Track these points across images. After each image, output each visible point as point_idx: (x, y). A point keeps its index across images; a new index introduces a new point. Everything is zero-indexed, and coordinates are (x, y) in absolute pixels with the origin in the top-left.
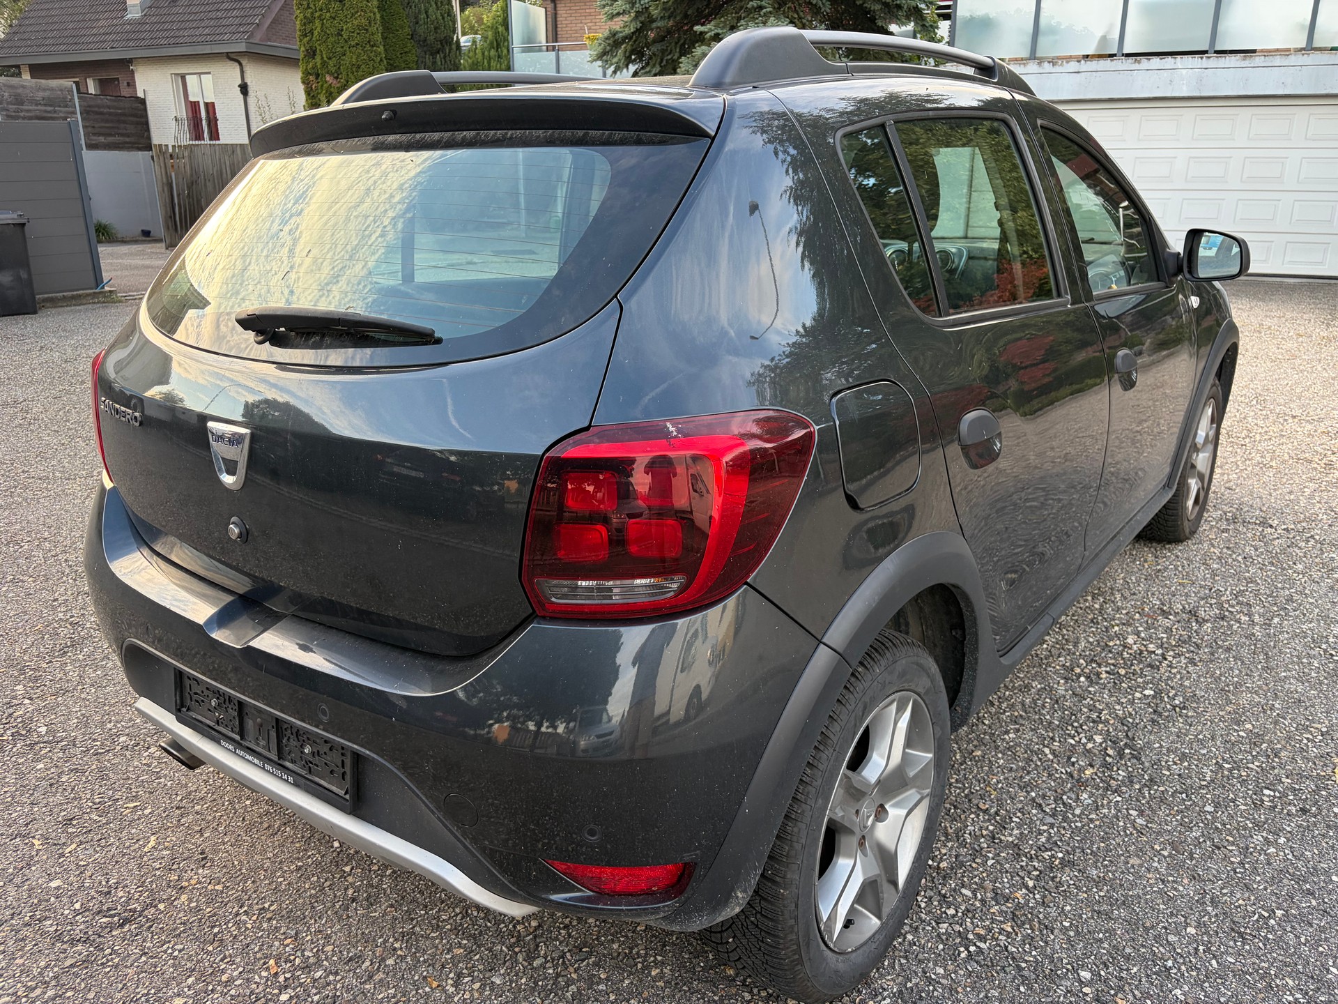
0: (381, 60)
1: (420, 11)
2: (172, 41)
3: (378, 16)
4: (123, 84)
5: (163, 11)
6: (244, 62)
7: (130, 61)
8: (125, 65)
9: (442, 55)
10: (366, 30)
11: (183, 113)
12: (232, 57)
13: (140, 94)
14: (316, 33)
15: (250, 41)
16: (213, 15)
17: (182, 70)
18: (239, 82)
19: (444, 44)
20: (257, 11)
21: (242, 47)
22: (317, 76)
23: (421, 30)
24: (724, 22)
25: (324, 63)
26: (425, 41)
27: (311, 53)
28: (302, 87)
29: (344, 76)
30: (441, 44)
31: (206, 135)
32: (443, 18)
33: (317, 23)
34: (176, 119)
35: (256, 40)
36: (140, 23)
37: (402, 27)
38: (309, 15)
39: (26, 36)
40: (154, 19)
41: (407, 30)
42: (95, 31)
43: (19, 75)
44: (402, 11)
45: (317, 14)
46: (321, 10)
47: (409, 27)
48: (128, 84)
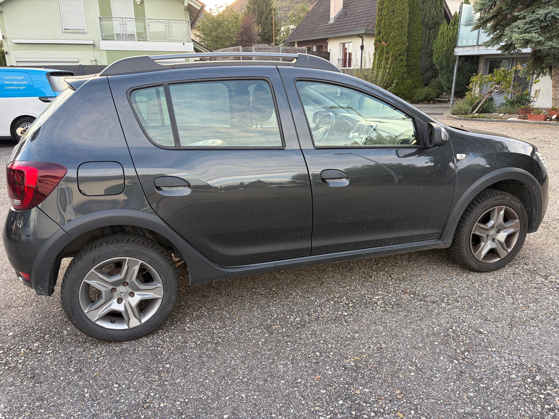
0: (405, 34)
1: (427, 12)
2: (341, 31)
3: (408, 16)
4: (324, 47)
5: (341, 19)
6: (364, 37)
7: (327, 39)
8: (325, 41)
9: (434, 30)
10: (401, 22)
11: (341, 57)
12: (359, 36)
13: (329, 51)
14: (382, 25)
15: (367, 29)
16: (356, 20)
17: (343, 41)
18: (361, 45)
19: (436, 25)
20: (372, 17)
21: (363, 32)
22: (380, 41)
23: (426, 20)
24: (531, 9)
25: (383, 37)
26: (427, 24)
27: (379, 33)
28: (374, 47)
29: (389, 41)
30: (435, 25)
31: (347, 65)
32: (437, 14)
33: (383, 21)
34: (338, 59)
35: (369, 28)
36: (333, 24)
37: (418, 20)
38: (380, 18)
39: (298, 32)
40: (337, 23)
41: (420, 21)
42: (318, 28)
43: (294, 46)
44: (420, 13)
45: (383, 18)
46: (385, 16)
47: (422, 19)
48: (325, 47)
